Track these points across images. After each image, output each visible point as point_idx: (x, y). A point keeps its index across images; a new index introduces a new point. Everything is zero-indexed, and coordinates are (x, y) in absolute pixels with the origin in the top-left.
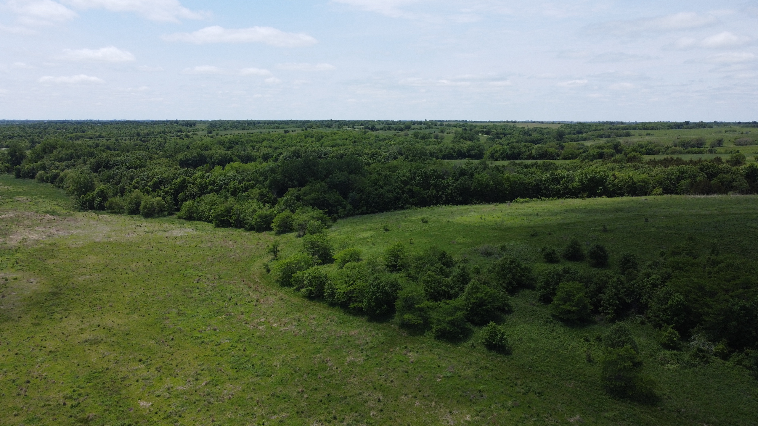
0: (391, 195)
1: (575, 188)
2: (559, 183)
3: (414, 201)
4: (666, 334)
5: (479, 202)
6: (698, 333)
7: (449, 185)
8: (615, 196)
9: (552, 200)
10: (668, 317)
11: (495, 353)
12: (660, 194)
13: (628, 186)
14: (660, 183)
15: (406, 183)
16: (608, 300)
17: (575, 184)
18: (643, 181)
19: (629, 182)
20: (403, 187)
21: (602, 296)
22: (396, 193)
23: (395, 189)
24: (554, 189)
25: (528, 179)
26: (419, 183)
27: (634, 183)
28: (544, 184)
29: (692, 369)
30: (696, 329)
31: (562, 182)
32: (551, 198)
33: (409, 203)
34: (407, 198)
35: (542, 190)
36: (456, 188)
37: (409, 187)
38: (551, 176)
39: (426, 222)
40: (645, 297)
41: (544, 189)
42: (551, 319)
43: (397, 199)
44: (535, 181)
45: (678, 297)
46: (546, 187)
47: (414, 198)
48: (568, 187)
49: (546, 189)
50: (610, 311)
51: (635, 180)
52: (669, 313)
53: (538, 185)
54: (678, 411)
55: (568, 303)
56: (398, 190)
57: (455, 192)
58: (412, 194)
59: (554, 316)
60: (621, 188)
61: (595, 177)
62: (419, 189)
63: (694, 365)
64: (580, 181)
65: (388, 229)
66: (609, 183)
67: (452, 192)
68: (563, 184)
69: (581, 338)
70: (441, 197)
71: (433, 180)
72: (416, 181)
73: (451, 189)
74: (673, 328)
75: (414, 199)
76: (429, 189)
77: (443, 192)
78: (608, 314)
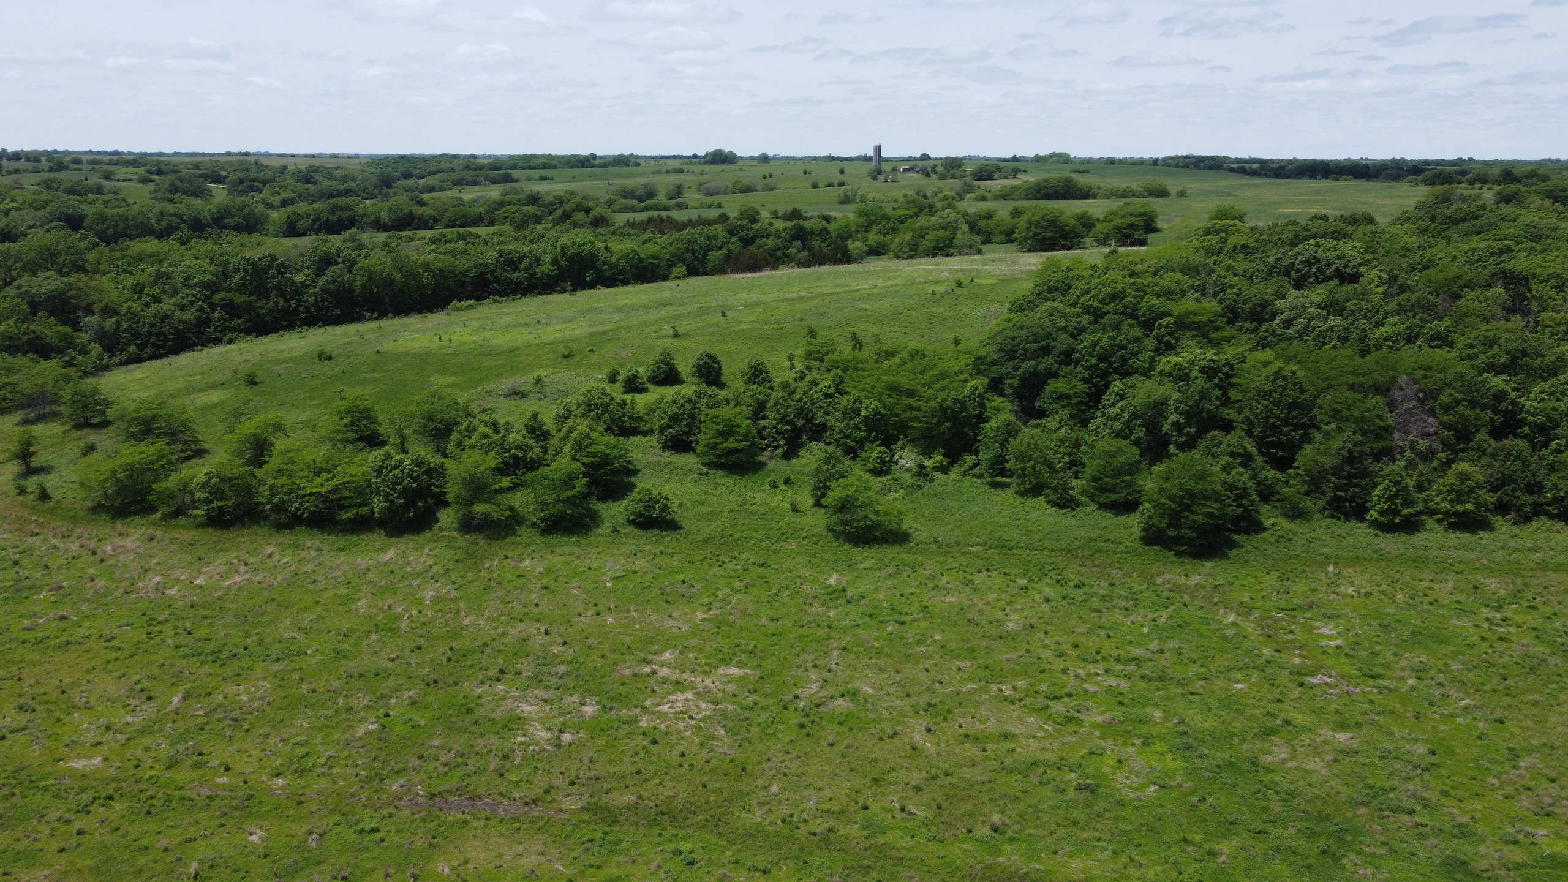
0: (189, 315)
1: (548, 275)
2: (516, 269)
3: (239, 325)
4: (874, 455)
5: (375, 315)
6: (902, 448)
7: (307, 286)
8: (617, 285)
9: (513, 300)
10: (864, 434)
11: (657, 532)
12: (685, 277)
13: (632, 266)
14: (677, 259)
15: (211, 287)
16: (774, 427)
17: (546, 268)
18: (655, 257)
19: (633, 259)
20: (209, 297)
21: (762, 423)
22: (198, 311)
23: (192, 302)
24: (511, 280)
25: (464, 263)
26: (243, 285)
27: (641, 260)
28: (492, 272)
29: (920, 493)
30: (900, 443)
31: (522, 266)
32: (511, 297)
33: (233, 330)
34: (225, 320)
35: (491, 283)
36: (324, 290)
37: (223, 295)
38: (501, 256)
39: (329, 358)
40: (819, 414)
41: (494, 282)
42: (705, 469)
43: (203, 323)
44: (476, 266)
45: (871, 405)
46: (496, 277)
47: (240, 318)
48: (536, 274)
49: (497, 280)
50: (782, 443)
51: (642, 256)
52: (863, 428)
53: (482, 274)
54: (936, 541)
55: (731, 439)
56: (200, 303)
57: (323, 300)
58: (231, 309)
59: (710, 465)
60: (623, 271)
61: (579, 254)
62: (246, 297)
63: (920, 487)
64: (555, 262)
65: (257, 380)
66: (604, 263)
67: (316, 300)
68: (526, 269)
69: (763, 485)
70: (296, 311)
71: (273, 278)
72: (236, 280)
73: (313, 295)
74: (879, 445)
75: (239, 321)
76: (268, 298)
77: (298, 301)
78: (776, 447)
